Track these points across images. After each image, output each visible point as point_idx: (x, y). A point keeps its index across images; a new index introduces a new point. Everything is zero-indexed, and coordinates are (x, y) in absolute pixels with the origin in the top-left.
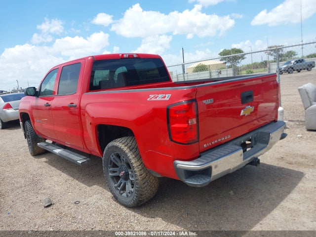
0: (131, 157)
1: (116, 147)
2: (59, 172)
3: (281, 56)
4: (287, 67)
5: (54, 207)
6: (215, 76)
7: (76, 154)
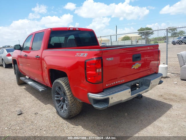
0: (66, 89)
1: (58, 83)
2: (30, 95)
3: (175, 33)
4: (178, 40)
5: (23, 115)
6: (134, 43)
7: (40, 85)
